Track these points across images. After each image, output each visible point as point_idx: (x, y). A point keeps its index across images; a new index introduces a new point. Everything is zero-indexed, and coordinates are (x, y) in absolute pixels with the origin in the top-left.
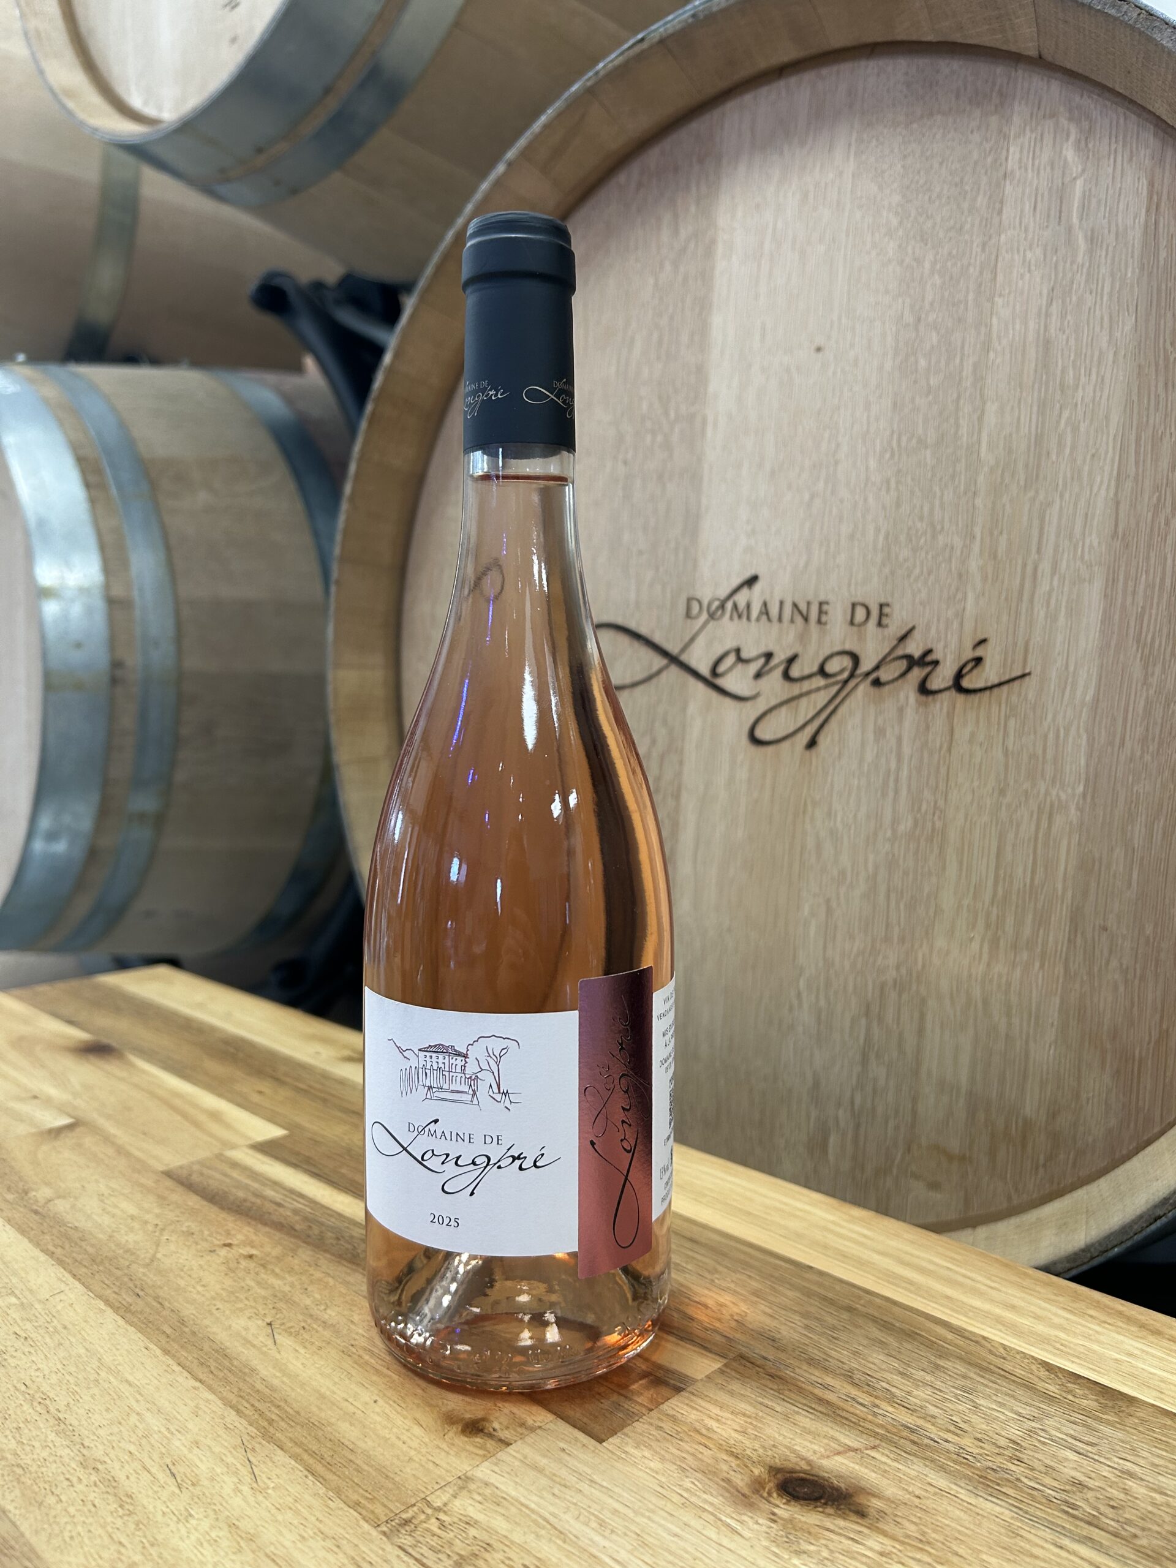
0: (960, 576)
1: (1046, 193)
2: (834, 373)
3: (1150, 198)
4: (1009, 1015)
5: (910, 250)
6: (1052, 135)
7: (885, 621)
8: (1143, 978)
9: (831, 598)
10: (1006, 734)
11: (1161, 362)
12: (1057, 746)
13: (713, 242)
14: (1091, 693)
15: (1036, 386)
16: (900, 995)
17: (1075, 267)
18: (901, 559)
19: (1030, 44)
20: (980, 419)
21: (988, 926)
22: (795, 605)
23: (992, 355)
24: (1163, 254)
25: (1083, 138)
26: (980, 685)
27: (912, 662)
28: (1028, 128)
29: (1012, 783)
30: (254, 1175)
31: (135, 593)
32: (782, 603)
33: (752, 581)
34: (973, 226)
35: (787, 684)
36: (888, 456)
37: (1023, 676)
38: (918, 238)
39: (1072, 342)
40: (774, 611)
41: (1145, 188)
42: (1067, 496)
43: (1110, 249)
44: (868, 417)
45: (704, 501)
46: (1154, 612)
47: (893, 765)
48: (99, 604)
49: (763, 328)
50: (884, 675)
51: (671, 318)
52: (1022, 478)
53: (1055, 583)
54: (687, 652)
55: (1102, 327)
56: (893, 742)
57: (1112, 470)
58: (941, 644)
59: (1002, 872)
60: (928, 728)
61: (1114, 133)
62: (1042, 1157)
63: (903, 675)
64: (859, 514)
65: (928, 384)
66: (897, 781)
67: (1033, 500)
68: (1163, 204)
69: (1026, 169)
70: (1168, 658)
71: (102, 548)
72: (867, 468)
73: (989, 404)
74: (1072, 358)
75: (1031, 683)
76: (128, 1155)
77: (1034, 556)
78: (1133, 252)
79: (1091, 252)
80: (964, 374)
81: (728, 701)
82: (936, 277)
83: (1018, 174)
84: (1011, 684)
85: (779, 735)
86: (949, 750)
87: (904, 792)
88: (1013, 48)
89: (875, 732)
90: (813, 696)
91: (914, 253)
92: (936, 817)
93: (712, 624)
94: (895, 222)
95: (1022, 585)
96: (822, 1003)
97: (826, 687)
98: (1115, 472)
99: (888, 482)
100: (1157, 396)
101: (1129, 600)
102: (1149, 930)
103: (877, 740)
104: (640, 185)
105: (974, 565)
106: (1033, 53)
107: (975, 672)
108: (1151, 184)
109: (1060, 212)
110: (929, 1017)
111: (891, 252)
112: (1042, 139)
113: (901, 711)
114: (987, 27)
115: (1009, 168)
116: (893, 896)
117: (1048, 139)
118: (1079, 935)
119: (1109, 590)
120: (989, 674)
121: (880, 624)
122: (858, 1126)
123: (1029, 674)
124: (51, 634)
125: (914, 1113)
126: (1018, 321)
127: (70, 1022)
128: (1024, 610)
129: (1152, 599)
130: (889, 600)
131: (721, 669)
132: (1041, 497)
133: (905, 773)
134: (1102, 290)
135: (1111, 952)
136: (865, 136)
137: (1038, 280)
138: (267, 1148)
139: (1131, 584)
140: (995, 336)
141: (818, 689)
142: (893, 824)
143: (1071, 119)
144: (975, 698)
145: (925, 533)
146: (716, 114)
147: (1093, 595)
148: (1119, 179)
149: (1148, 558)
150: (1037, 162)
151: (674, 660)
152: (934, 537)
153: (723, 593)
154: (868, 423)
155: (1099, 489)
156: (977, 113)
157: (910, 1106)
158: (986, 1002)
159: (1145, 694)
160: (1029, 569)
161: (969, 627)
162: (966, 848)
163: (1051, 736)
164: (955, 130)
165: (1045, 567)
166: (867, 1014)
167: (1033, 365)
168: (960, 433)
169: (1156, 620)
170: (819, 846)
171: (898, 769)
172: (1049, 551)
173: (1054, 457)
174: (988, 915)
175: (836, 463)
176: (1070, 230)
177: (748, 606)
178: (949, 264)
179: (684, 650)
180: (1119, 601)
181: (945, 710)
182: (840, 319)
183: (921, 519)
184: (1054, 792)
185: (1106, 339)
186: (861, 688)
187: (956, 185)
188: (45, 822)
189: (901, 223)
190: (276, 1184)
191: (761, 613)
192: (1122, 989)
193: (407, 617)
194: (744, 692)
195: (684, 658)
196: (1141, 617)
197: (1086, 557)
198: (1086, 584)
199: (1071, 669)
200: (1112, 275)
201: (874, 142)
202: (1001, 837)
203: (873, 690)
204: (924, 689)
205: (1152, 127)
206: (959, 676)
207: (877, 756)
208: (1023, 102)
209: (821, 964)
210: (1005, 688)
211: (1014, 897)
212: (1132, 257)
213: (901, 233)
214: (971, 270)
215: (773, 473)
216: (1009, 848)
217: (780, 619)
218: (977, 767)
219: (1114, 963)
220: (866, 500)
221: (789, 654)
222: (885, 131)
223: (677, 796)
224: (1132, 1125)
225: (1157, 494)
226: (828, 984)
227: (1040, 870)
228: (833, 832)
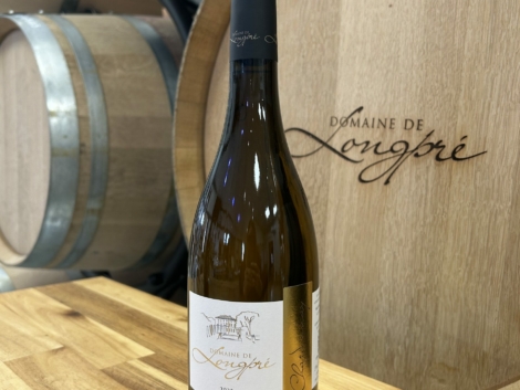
0: (455, 107)
2: (398, 16)
4: (476, 305)
7: (420, 127)
9: (396, 117)
10: (476, 179)
12: (499, 184)
14: (515, 160)
15: (490, 21)
16: (427, 295)
18: (428, 99)
20: (464, 37)
21: (467, 265)
22: (380, 120)
26: (464, 156)
27: (433, 146)
29: (478, 201)
30: (140, 372)
31: (90, 115)
32: (373, 119)
33: (360, 109)
35: (376, 156)
36: (422, 53)
37: (484, 153)
40: (370, 123)
42: (504, 71)
44: (413, 36)
45: (339, 74)
47: (424, 192)
48: (74, 119)
50: (420, 152)
52: (484, 63)
54: (331, 141)
56: (424, 182)
58: (446, 138)
59: (473, 241)
60: (440, 176)
62: (491, 370)
63: (429, 152)
64: (409, 80)
66: (426, 199)
67: (488, 73)
71: (76, 94)
72: (412, 59)
73: (468, 30)
74: (507, 8)
75: (487, 156)
76: (86, 362)
77: (489, 99)
80: (457, 17)
81: (349, 163)
84: (478, 156)
85: (372, 178)
86: (450, 186)
87: (429, 204)
89: (416, 178)
90: (387, 161)
92: (444, 216)
95: (483, 112)
96: (391, 298)
97: (394, 157)
99: (422, 65)
103: (417, 181)
105: (461, 103)
107: (461, 150)
110: (440, 305)
113: (428, 168)
116: (424, 251)
118: (509, 270)
120: (468, 152)
121: (418, 129)
122: (407, 354)
123: (486, 152)
124: (54, 132)
125: (433, 348)
127: (62, 302)
128: (484, 123)
130: (423, 118)
131: (346, 149)
132: (492, 72)
133: (429, 196)
138: (146, 360)
141: (390, 158)
142: (424, 219)
144: (462, 162)
145: (439, 88)
151: (325, 144)
152: (443, 90)
153: (347, 115)
154: (413, 39)
157: (431, 345)
160: (486, 105)
161: (458, 131)
162: (457, 229)
163: (496, 180)
165: (494, 103)
166: (412, 304)
167: (489, 12)
168: (455, 43)
170: (390, 229)
171: (426, 194)
172: (495, 97)
173: (498, 54)
174: (467, 260)
175: (398, 56)
177: (358, 120)
179: (329, 140)
181: (448, 168)
183: (437, 82)
184: (497, 205)
186: (410, 157)
188: (51, 213)
190: (149, 376)
191: (364, 124)
194: (357, 159)
195: (329, 143)
199: (506, 150)
202: (473, 225)
203: (414, 158)
204: (438, 158)
206: (454, 152)
207: (417, 188)
209: (391, 281)
210: (476, 158)
211: (479, 252)
215: (370, 61)
216: (477, 230)
217: (373, 127)
218: (462, 194)
220: (412, 73)
221: (377, 142)
223: (326, 205)
226: (394, 290)
227: (491, 240)
228: (396, 222)
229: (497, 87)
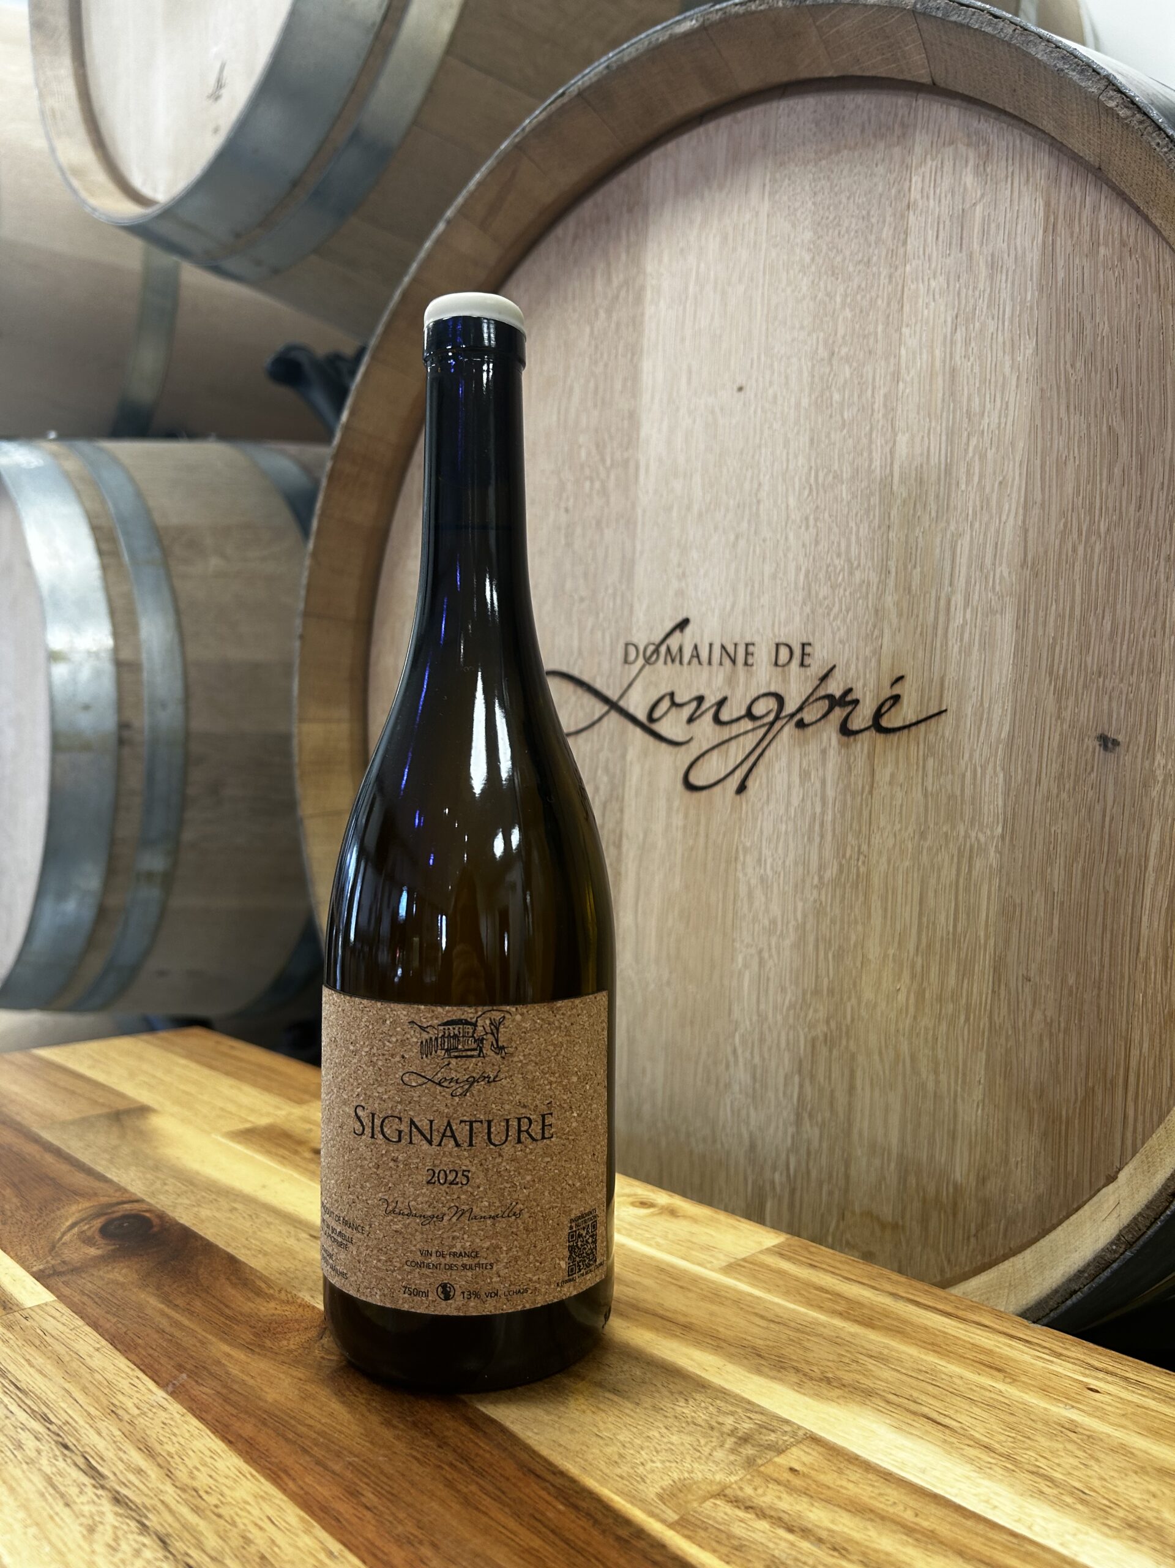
0: (877, 611)
1: (948, 223)
2: (755, 412)
3: (1047, 218)
4: (936, 1072)
5: (822, 285)
6: (952, 163)
7: (807, 661)
8: (1067, 1030)
9: (756, 639)
10: (925, 774)
11: (1062, 384)
12: (974, 784)
13: (642, 288)
14: (1006, 728)
15: (945, 414)
16: (831, 1051)
17: (977, 293)
18: (821, 596)
19: (923, 71)
20: (892, 451)
21: (913, 976)
22: (723, 647)
23: (901, 383)
24: (1061, 275)
25: (981, 163)
26: (898, 723)
27: (834, 702)
28: (929, 157)
29: (932, 826)
31: (144, 657)
32: (711, 645)
33: (683, 624)
34: (879, 257)
35: (717, 728)
36: (806, 492)
37: (940, 713)
38: (830, 273)
39: (977, 369)
40: (704, 654)
41: (1042, 208)
42: (977, 525)
43: (1010, 273)
44: (788, 454)
45: (639, 547)
46: (1065, 642)
47: (818, 810)
48: (108, 667)
49: (690, 372)
50: (808, 716)
51: (606, 365)
52: (934, 507)
53: (968, 616)
54: (625, 698)
55: (1004, 352)
56: (818, 785)
57: (1019, 497)
58: (860, 684)
59: (925, 920)
60: (850, 769)
61: (1010, 155)
62: (973, 1226)
63: (825, 715)
64: (781, 554)
65: (844, 421)
66: (822, 825)
67: (945, 530)
68: (1059, 226)
69: (928, 198)
70: (1080, 691)
71: (112, 613)
72: (788, 506)
73: (900, 434)
74: (977, 385)
75: (948, 720)
77: (947, 588)
78: (1031, 275)
79: (991, 277)
80: (876, 407)
81: (664, 746)
82: (847, 310)
83: (920, 204)
84: (928, 722)
85: (712, 781)
86: (871, 792)
87: (829, 837)
88: (908, 77)
89: (800, 775)
90: (741, 738)
91: (826, 287)
92: (860, 863)
93: (647, 667)
94: (807, 258)
95: (936, 618)
96: (757, 1060)
97: (753, 730)
98: (1022, 499)
99: (807, 519)
100: (1060, 420)
101: (1040, 632)
102: (1071, 981)
103: (802, 783)
104: (576, 237)
105: (889, 601)
106: (926, 80)
107: (893, 710)
108: (1047, 204)
109: (961, 238)
110: (859, 1074)
111: (804, 289)
112: (942, 167)
113: (824, 752)
114: (880, 58)
115: (912, 199)
116: (821, 947)
117: (948, 166)
118: (1003, 987)
119: (1020, 622)
120: (906, 712)
121: (802, 664)
122: (793, 1192)
123: (946, 711)
124: (59, 696)
125: (847, 1177)
126: (924, 351)
128: (938, 645)
129: (1063, 628)
130: (811, 641)
131: (656, 715)
132: (952, 527)
134: (1004, 315)
135: (1034, 1006)
136: (778, 176)
137: (942, 308)
139: (1041, 614)
140: (903, 366)
141: (746, 732)
142: (820, 870)
143: (969, 145)
144: (894, 737)
145: (843, 570)
146: (642, 163)
147: (1005, 626)
148: (1016, 203)
149: (1057, 586)
150: (938, 191)
151: (613, 706)
152: (851, 573)
153: (657, 639)
154: (788, 460)
155: (1008, 516)
156: (881, 145)
157: (843, 1169)
158: (913, 1058)
159: (1059, 728)
160: (943, 602)
161: (886, 664)
162: (890, 892)
163: (968, 774)
164: (861, 164)
165: (958, 599)
166: (800, 1072)
167: (940, 395)
168: (873, 467)
169: (1067, 650)
170: (750, 895)
171: (823, 813)
172: (961, 583)
173: (963, 487)
174: (913, 966)
175: (759, 502)
176: (970, 256)
177: (681, 649)
178: (859, 297)
179: (622, 696)
180: (1031, 631)
181: (866, 751)
182: (759, 358)
183: (839, 555)
184: (973, 835)
185: (1008, 364)
186: (786, 729)
187: (863, 218)
189: (813, 259)
191: (692, 656)
192: (1046, 1044)
193: (372, 670)
194: (680, 739)
195: (622, 703)
196: (1052, 647)
197: (997, 588)
198: (998, 616)
199: (986, 705)
200: (1012, 300)
201: (787, 182)
202: (923, 883)
203: (796, 732)
204: (845, 730)
205: (1047, 147)
206: (878, 715)
207: (803, 799)
208: (924, 131)
209: (755, 1018)
210: (922, 726)
211: (938, 945)
212: (1031, 279)
213: (813, 268)
214: (879, 302)
215: (700, 515)
216: (931, 894)
217: (710, 663)
218: (898, 811)
219: (1038, 1016)
220: (786, 538)
221: (719, 697)
222: (797, 170)
223: (618, 846)
224: (1061, 1192)
225: (1063, 520)
226: (762, 1040)
227: (962, 916)
228: (763, 879)
229: (963, 561)
